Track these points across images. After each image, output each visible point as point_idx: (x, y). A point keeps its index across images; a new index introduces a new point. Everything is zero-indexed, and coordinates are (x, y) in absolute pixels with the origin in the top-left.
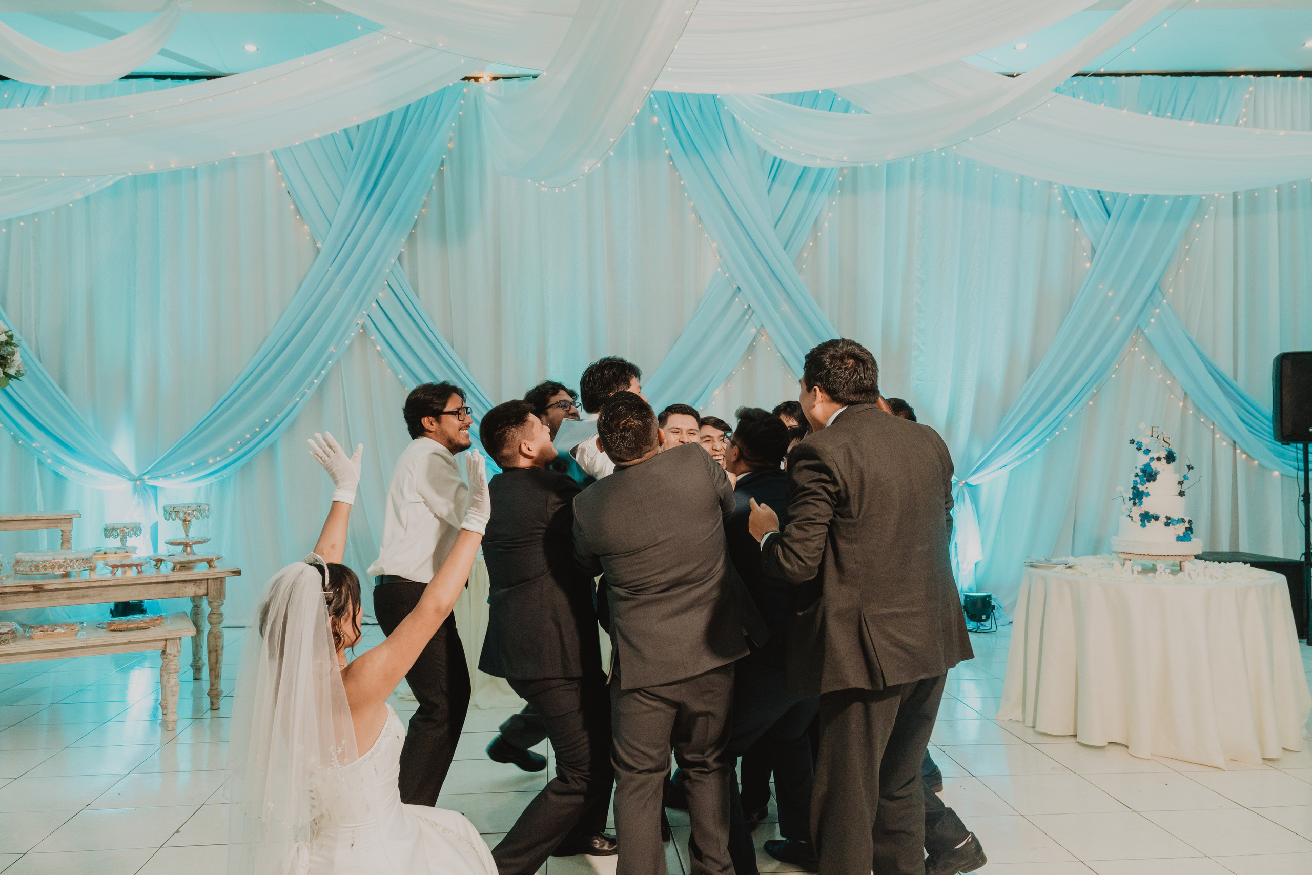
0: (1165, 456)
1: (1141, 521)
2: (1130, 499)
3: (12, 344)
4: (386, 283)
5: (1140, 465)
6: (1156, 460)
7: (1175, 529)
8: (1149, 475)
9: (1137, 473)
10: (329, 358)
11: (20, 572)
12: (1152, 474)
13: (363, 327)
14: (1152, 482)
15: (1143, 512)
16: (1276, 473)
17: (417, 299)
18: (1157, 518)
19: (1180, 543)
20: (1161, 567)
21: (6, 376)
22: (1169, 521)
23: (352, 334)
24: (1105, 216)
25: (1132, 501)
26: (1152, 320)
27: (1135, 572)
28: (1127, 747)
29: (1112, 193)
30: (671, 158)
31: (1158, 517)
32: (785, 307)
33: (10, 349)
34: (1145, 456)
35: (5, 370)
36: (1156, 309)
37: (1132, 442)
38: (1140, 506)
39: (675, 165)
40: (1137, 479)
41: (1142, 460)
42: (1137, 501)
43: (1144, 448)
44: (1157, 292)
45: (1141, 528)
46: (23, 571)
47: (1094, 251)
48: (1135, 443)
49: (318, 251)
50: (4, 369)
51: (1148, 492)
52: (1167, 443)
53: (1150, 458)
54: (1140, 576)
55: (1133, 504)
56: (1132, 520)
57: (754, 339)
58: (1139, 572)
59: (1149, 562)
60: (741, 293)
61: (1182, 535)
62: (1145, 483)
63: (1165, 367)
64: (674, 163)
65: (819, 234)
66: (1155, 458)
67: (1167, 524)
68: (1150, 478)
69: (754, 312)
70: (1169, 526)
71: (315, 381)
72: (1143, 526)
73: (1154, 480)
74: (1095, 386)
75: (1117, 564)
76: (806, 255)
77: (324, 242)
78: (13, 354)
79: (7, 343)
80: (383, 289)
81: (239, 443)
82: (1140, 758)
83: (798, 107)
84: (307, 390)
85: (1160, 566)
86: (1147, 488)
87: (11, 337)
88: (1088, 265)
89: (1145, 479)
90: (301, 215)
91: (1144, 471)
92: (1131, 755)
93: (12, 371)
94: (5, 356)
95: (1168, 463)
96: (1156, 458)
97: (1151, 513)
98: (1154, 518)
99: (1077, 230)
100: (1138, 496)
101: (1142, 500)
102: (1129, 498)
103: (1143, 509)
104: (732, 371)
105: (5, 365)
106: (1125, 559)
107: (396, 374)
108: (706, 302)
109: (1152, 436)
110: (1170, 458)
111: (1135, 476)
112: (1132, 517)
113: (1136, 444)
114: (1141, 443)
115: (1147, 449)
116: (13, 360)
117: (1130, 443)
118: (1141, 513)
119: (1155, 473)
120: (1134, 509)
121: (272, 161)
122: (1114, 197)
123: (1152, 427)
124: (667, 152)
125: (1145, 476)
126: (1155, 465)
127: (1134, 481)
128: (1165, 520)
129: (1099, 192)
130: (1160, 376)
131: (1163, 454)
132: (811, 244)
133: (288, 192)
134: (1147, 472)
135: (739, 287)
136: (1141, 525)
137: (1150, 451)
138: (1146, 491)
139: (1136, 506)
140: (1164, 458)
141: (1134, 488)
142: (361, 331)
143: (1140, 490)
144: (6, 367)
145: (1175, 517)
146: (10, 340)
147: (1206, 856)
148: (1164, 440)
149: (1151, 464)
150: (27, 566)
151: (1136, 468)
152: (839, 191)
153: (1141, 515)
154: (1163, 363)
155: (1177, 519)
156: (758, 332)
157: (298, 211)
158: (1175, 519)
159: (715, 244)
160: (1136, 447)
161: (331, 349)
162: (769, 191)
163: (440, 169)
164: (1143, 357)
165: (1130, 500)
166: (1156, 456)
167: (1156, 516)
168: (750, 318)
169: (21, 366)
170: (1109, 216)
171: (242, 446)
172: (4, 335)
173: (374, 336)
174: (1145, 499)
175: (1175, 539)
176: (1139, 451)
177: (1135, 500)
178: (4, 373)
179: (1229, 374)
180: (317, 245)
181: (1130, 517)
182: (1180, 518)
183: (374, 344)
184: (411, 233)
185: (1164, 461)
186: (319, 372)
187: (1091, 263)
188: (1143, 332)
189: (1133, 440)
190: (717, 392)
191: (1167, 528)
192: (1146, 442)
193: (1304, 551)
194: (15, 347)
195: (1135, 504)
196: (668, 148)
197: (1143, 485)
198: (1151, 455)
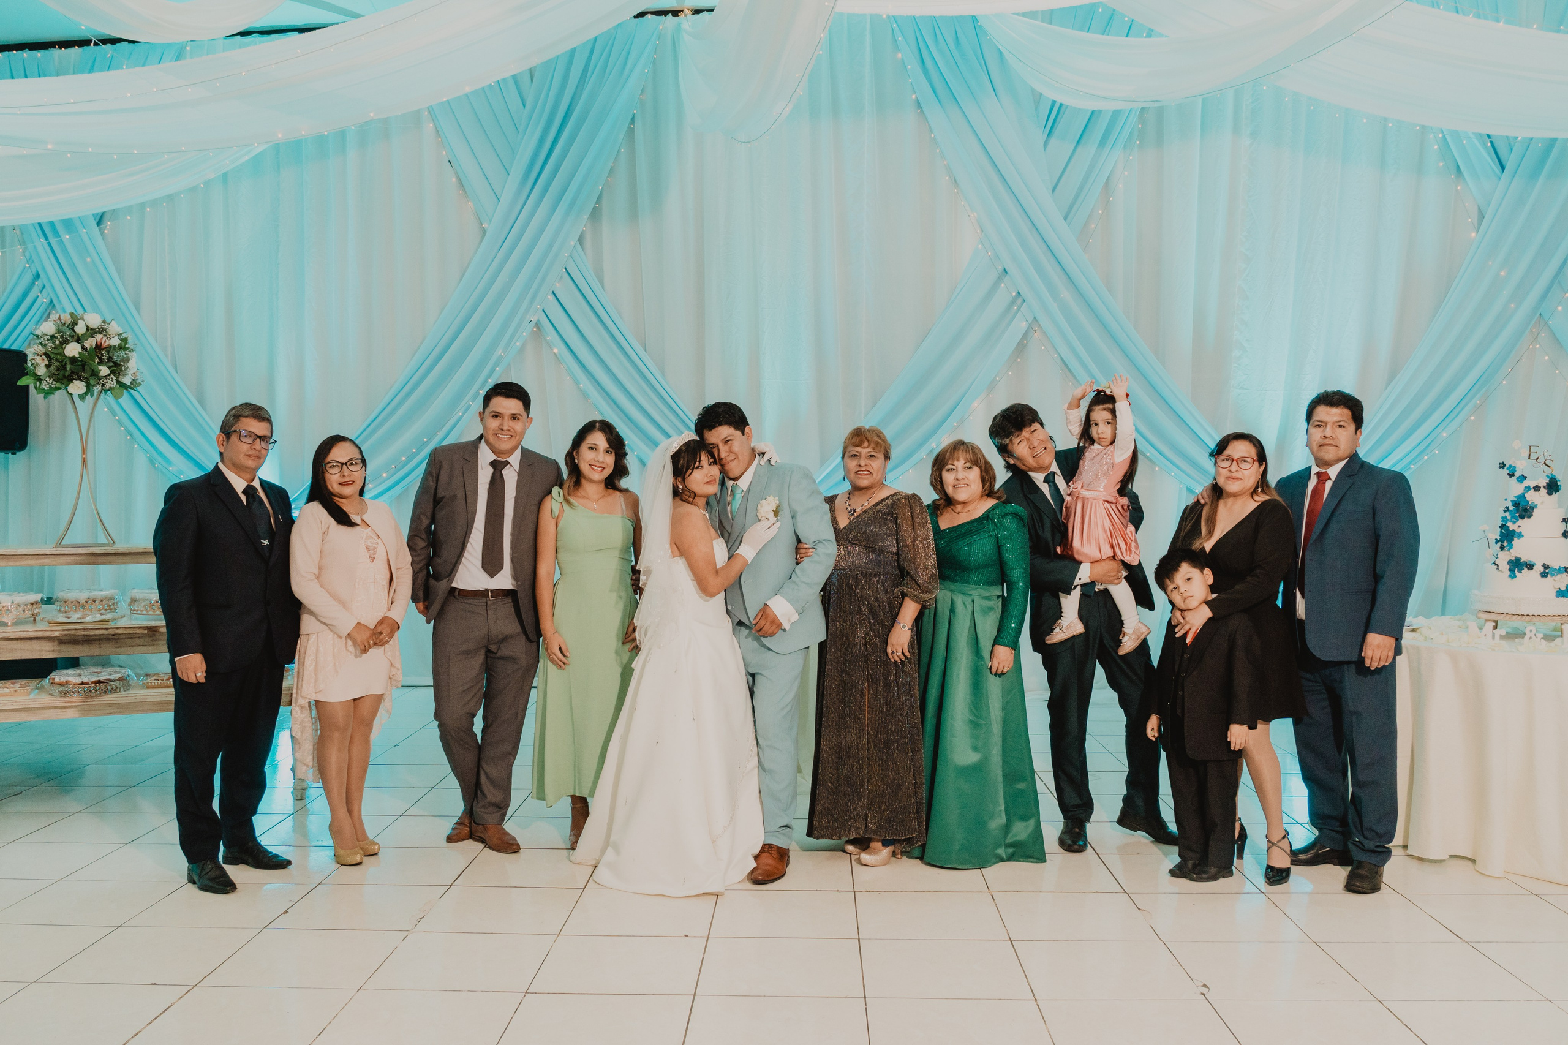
0: (1545, 485)
1: (1510, 570)
2: (1497, 541)
3: (126, 349)
4: (564, 270)
5: (1512, 497)
6: (1533, 490)
7: (1555, 581)
8: (1523, 510)
9: (1507, 508)
10: (497, 364)
11: (135, 612)
12: (1526, 509)
13: (537, 326)
14: (1525, 519)
15: (1513, 559)
17: (601, 288)
18: (1530, 567)
19: (1560, 599)
20: (1531, 631)
21: (120, 386)
22: (1547, 571)
23: (524, 334)
24: (1497, 169)
25: (1499, 544)
26: (1561, 308)
27: (1497, 637)
28: (1473, 861)
29: (1507, 137)
30: (918, 105)
31: (1533, 566)
32: (1066, 294)
33: (122, 354)
34: (1519, 484)
35: (120, 379)
36: (1565, 293)
37: (1502, 466)
38: (1509, 550)
39: (924, 113)
40: (1507, 514)
41: (1516, 489)
42: (1505, 544)
43: (1517, 474)
45: (1510, 579)
46: (137, 611)
47: (1481, 216)
48: (1505, 467)
49: (484, 232)
50: (117, 378)
51: (1521, 532)
52: (1549, 466)
53: (1526, 487)
54: (1503, 642)
55: (1501, 548)
56: (1498, 569)
57: (1025, 336)
58: (1502, 637)
59: (1517, 623)
60: (1007, 277)
61: (1563, 588)
62: (1518, 520)
64: (922, 111)
65: (1111, 199)
66: (1532, 487)
67: (1544, 575)
68: (1523, 513)
69: (1025, 301)
70: (1547, 576)
72: (1513, 576)
73: (1529, 517)
74: (1480, 396)
75: (1473, 625)
76: (1093, 226)
77: (491, 222)
78: (127, 360)
79: (122, 347)
80: (561, 277)
81: (393, 466)
82: (1489, 876)
83: (1084, 34)
84: (471, 403)
85: (1530, 629)
86: (1519, 526)
87: (125, 340)
88: (1473, 235)
89: (1517, 515)
90: (464, 190)
91: (1516, 504)
92: (1478, 871)
93: (127, 380)
94: (119, 363)
95: (1550, 493)
96: (1534, 488)
97: (1523, 560)
98: (1526, 567)
99: (1459, 188)
100: (1507, 537)
101: (1513, 543)
102: (1496, 539)
103: (1513, 555)
104: (996, 377)
105: (119, 373)
106: (1486, 620)
107: (576, 382)
108: (962, 289)
109: (1529, 458)
110: (1553, 487)
111: (1505, 511)
112: (1497, 565)
113: (1507, 469)
114: (1515, 467)
115: (1522, 475)
116: (128, 367)
117: (1500, 467)
118: (1510, 560)
119: (1530, 507)
120: (1502, 554)
121: (431, 125)
122: (1510, 142)
123: (1530, 446)
124: (914, 96)
125: (1517, 511)
126: (1531, 496)
127: (1502, 518)
128: (1542, 569)
129: (1489, 136)
131: (1543, 482)
132: (1100, 212)
133: (450, 162)
134: (1521, 505)
135: (1005, 269)
136: (1510, 576)
137: (1526, 477)
138: (1518, 531)
139: (1504, 551)
140: (1544, 487)
141: (1502, 527)
142: (535, 329)
143: (1511, 529)
144: (119, 375)
145: (1555, 564)
146: (123, 344)
147: (1547, 1000)
148: (1545, 463)
149: (1526, 495)
150: (143, 604)
151: (1506, 500)
152: (1138, 143)
153: (1510, 562)
155: (1558, 568)
156: (1030, 327)
157: (460, 182)
158: (1554, 567)
159: (975, 214)
160: (1508, 472)
161: (499, 352)
162: (1045, 145)
163: (629, 127)
164: (1547, 358)
165: (1496, 543)
166: (1532, 485)
167: (1529, 564)
168: (1019, 309)
169: (137, 374)
170: (1503, 168)
171: (397, 469)
172: (117, 337)
173: (551, 336)
174: (1516, 542)
175: (1555, 594)
176: (1511, 477)
177: (1503, 542)
178: (118, 382)
180: (483, 225)
181: (1496, 565)
182: (1563, 566)
183: (550, 346)
184: (594, 207)
185: (1543, 491)
186: (486, 381)
187: (1477, 230)
188: (1546, 323)
189: (1503, 463)
190: (977, 404)
191: (1544, 579)
192: (1522, 466)
194: (130, 352)
195: (1502, 548)
196: (915, 92)
197: (1515, 523)
198: (1526, 483)
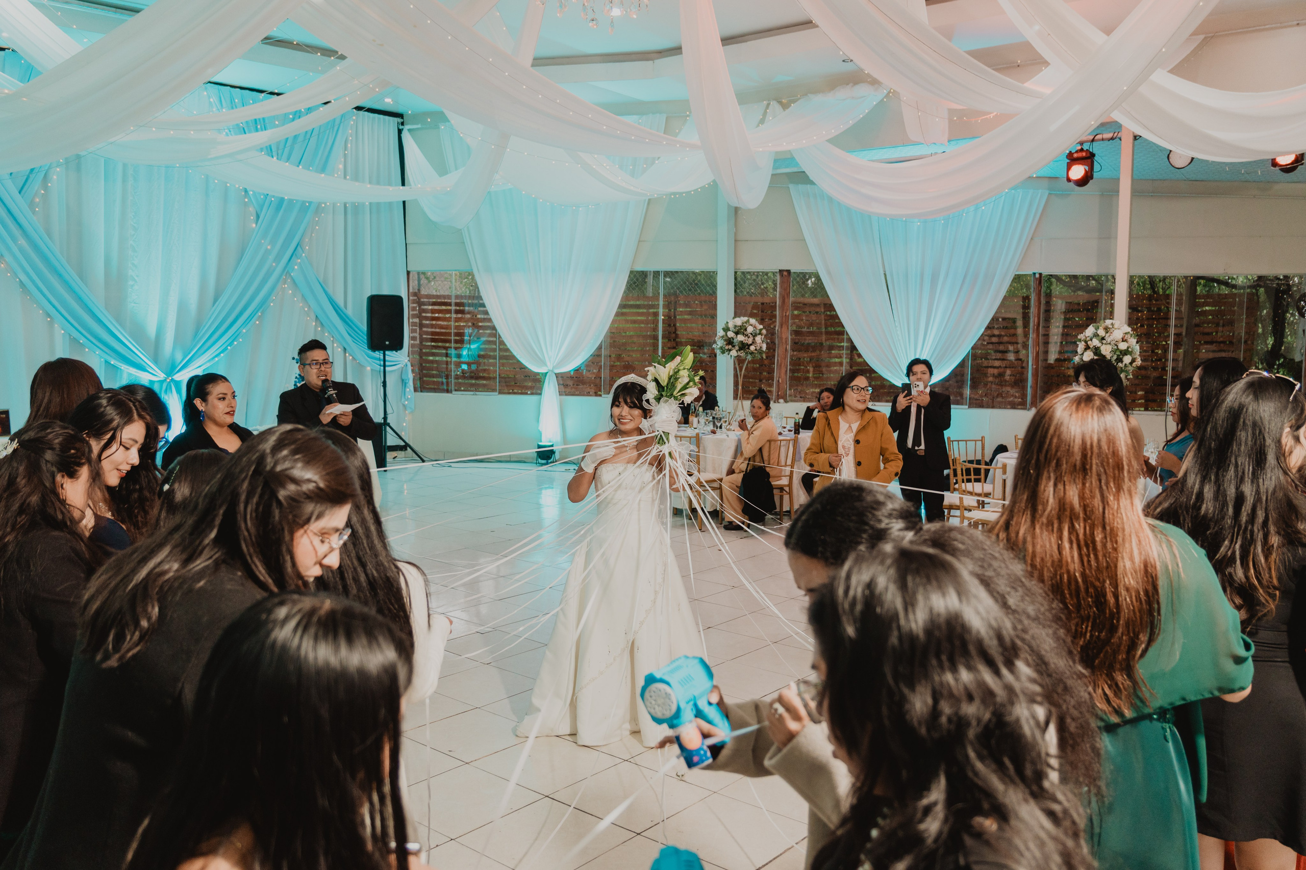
16: (369, 368)
26: (296, 267)
36: (298, 260)
44: (299, 246)
47: (258, 217)
63: (304, 298)
65: (49, 184)
74: (260, 311)
76: (38, 200)
88: (254, 225)
99: (248, 201)
130: (301, 304)
132: (42, 192)
164: (290, 292)
179: (341, 304)
187: (256, 224)
188: (290, 275)
193: (383, 416)
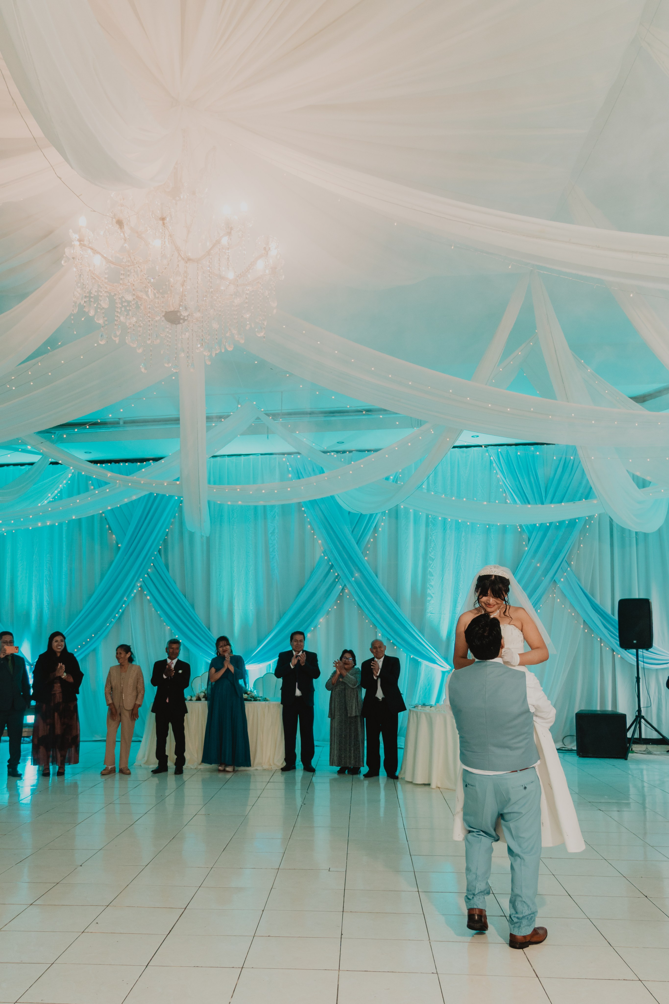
4: (153, 564)
10: (123, 604)
13: (141, 587)
17: (167, 572)
23: (136, 591)
26: (562, 579)
32: (357, 574)
36: (564, 573)
44: (564, 564)
49: (119, 548)
57: (341, 592)
60: (333, 567)
63: (571, 606)
65: (376, 535)
69: (340, 577)
71: (117, 615)
76: (369, 546)
77: (122, 544)
80: (152, 567)
81: (79, 647)
84: (113, 620)
90: (111, 530)
99: (520, 529)
104: (329, 609)
107: (156, 612)
108: (316, 570)
130: (569, 611)
132: (372, 541)
135: (332, 564)
142: (140, 589)
154: (571, 604)
156: (343, 588)
157: (110, 528)
159: (320, 541)
161: (125, 599)
164: (558, 600)
168: (339, 580)
171: (81, 648)
173: (147, 592)
180: (119, 545)
183: (146, 595)
184: (166, 538)
186: (119, 611)
187: (527, 548)
190: (321, 620)
193: (637, 709)
